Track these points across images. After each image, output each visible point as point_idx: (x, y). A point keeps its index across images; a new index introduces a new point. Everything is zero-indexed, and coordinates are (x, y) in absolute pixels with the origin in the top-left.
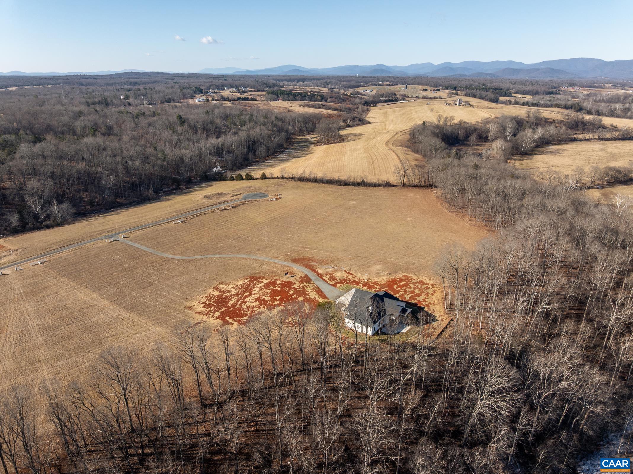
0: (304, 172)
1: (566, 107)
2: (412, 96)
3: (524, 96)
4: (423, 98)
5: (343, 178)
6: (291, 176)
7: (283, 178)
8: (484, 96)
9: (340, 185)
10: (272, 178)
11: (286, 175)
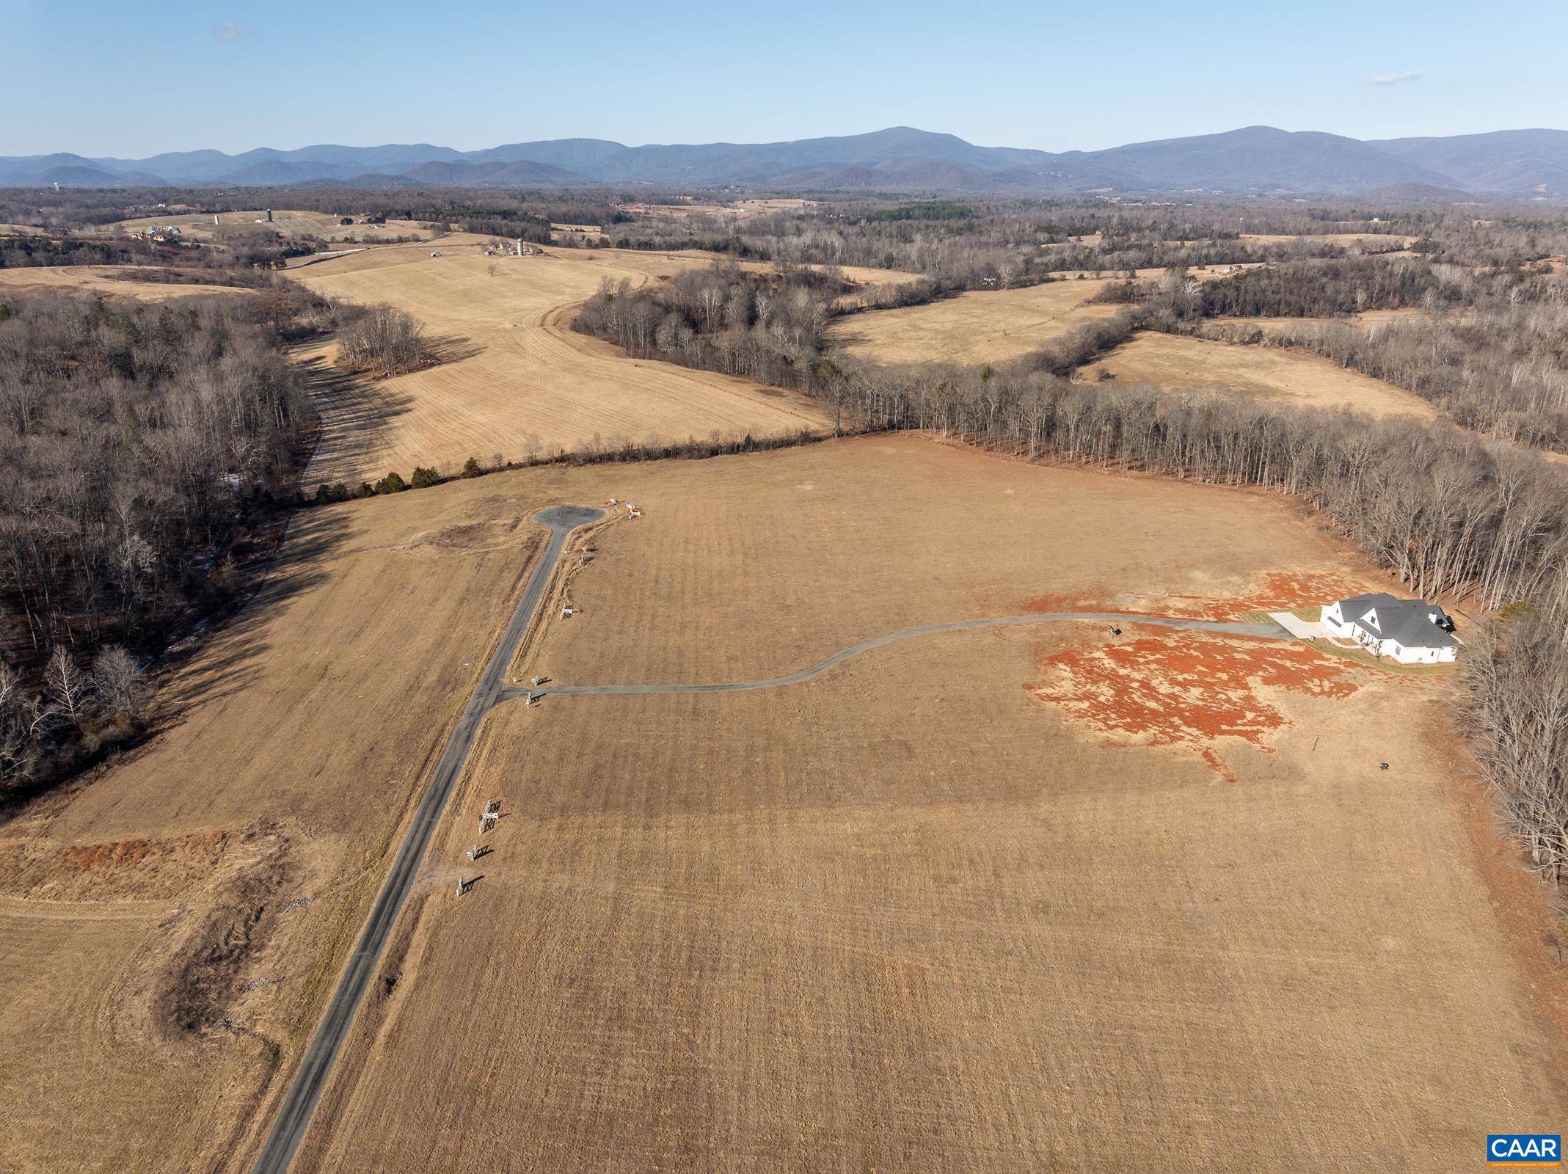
0: (597, 438)
1: (717, 248)
2: (333, 238)
3: (579, 227)
4: (365, 242)
5: (702, 438)
6: (557, 455)
7: (535, 463)
8: (518, 230)
9: (702, 458)
10: (502, 469)
11: (541, 455)
